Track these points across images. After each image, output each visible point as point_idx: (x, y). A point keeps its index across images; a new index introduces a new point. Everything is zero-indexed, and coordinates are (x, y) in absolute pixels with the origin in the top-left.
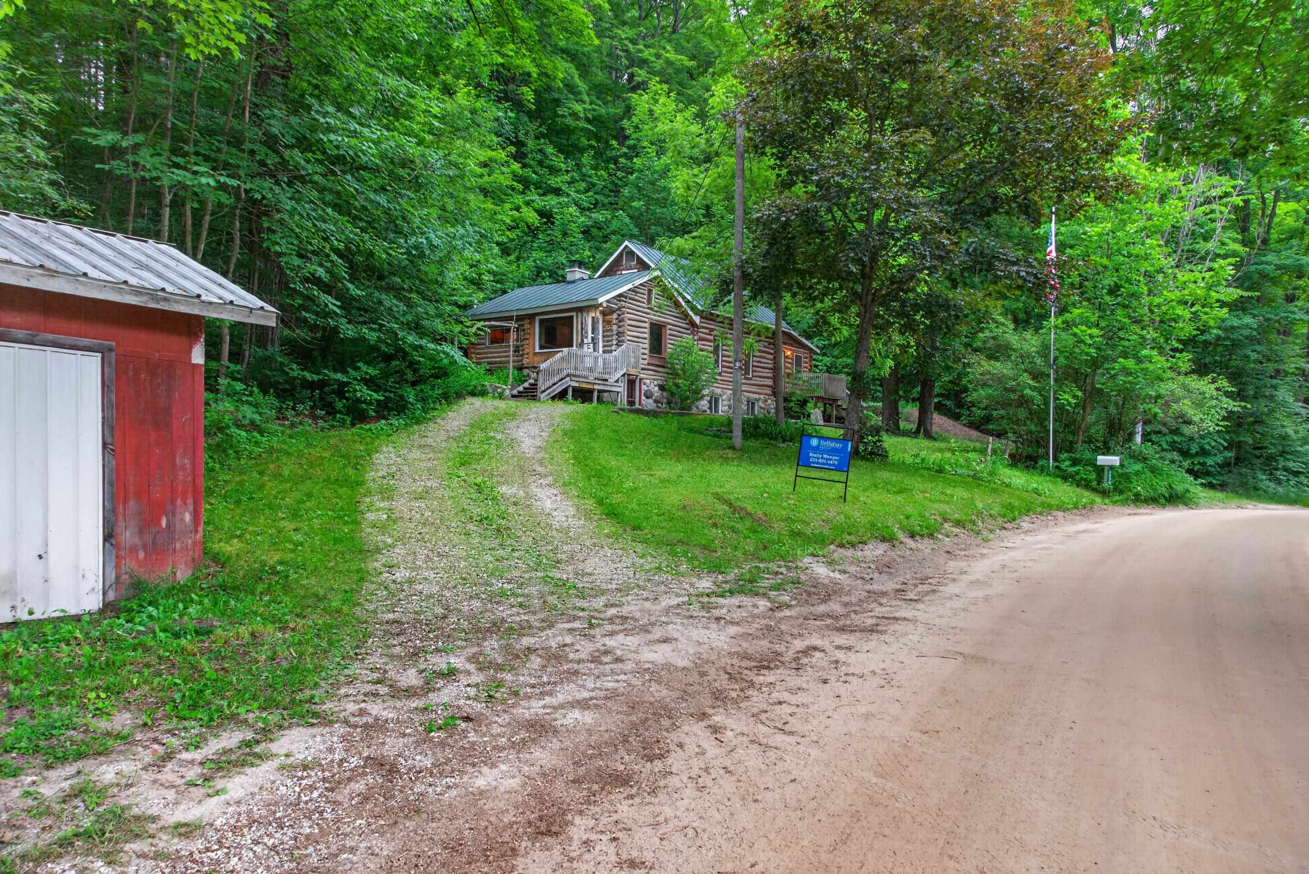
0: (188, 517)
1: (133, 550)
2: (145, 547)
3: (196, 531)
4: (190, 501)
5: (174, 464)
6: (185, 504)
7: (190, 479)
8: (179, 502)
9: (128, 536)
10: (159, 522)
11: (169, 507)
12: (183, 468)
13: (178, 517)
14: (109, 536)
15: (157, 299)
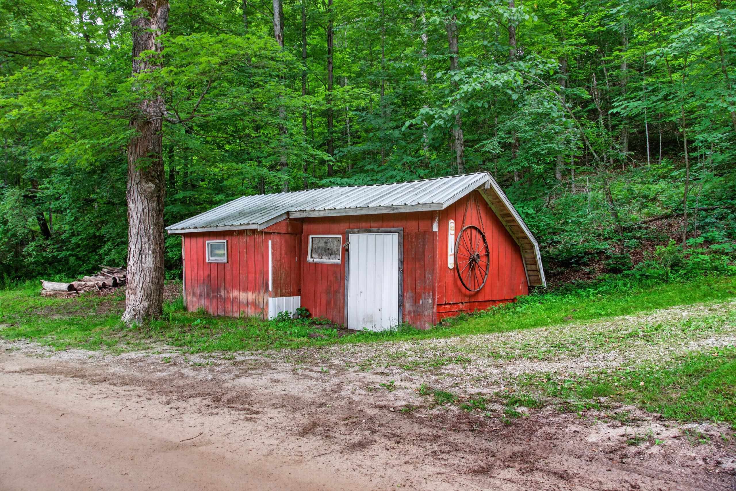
0: (430, 301)
1: (410, 312)
2: (414, 312)
3: (434, 308)
4: (431, 294)
5: (425, 277)
6: (429, 295)
7: (431, 283)
8: (427, 294)
9: (408, 306)
10: (419, 302)
11: (423, 296)
12: (429, 279)
13: (426, 300)
14: (401, 305)
15: (393, 209)
